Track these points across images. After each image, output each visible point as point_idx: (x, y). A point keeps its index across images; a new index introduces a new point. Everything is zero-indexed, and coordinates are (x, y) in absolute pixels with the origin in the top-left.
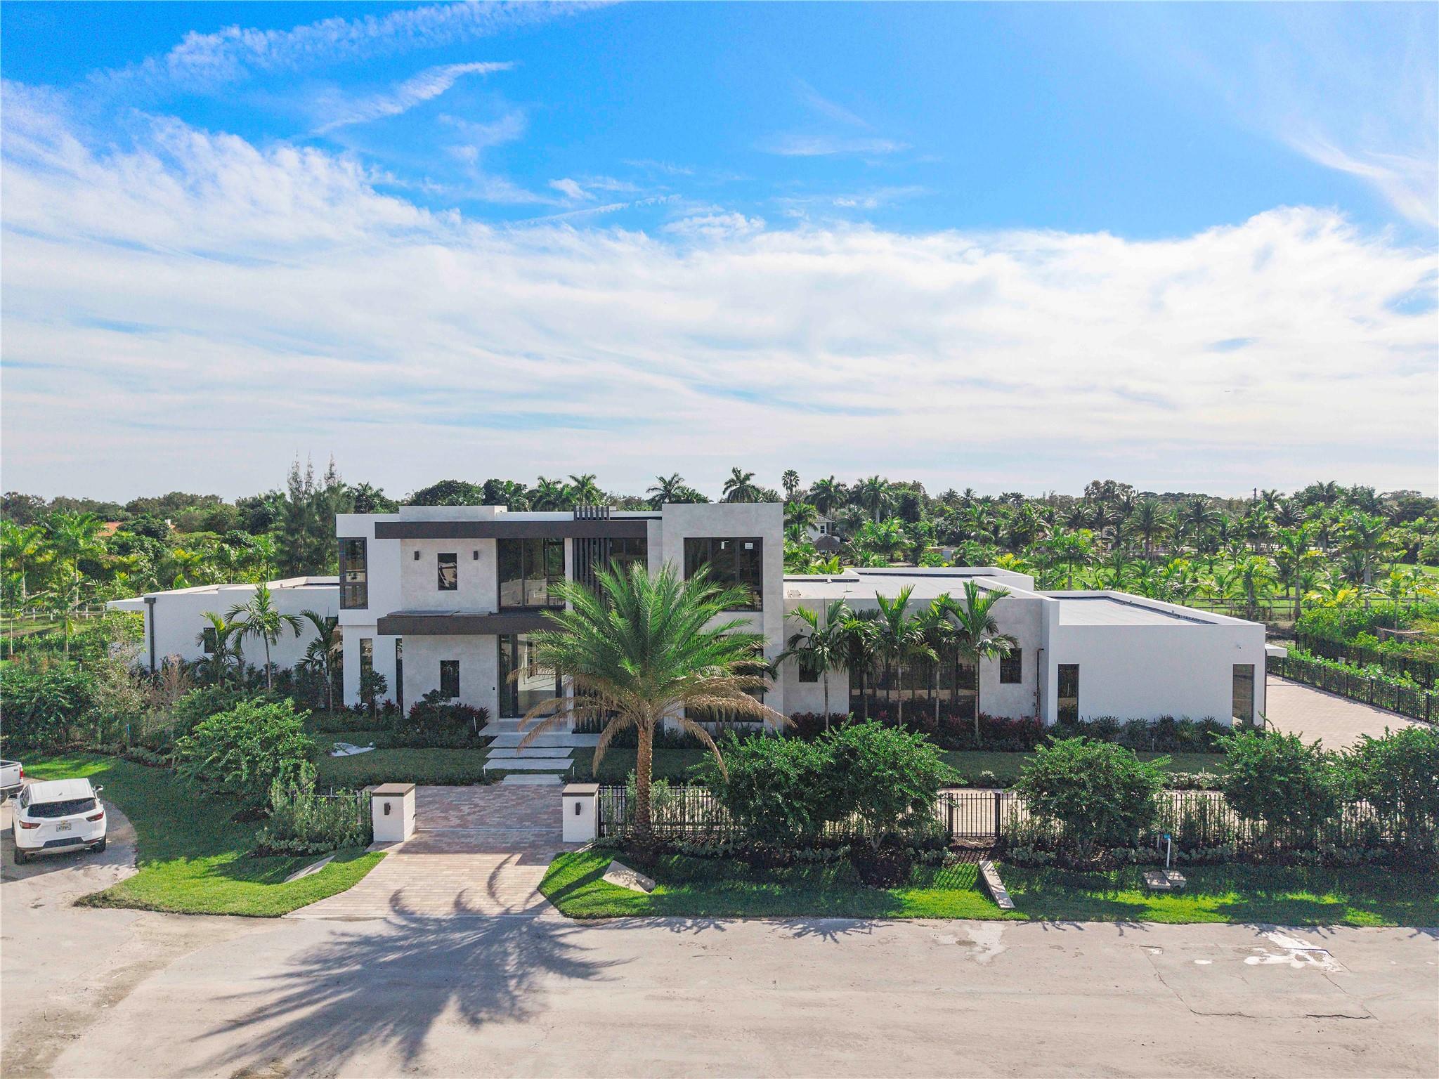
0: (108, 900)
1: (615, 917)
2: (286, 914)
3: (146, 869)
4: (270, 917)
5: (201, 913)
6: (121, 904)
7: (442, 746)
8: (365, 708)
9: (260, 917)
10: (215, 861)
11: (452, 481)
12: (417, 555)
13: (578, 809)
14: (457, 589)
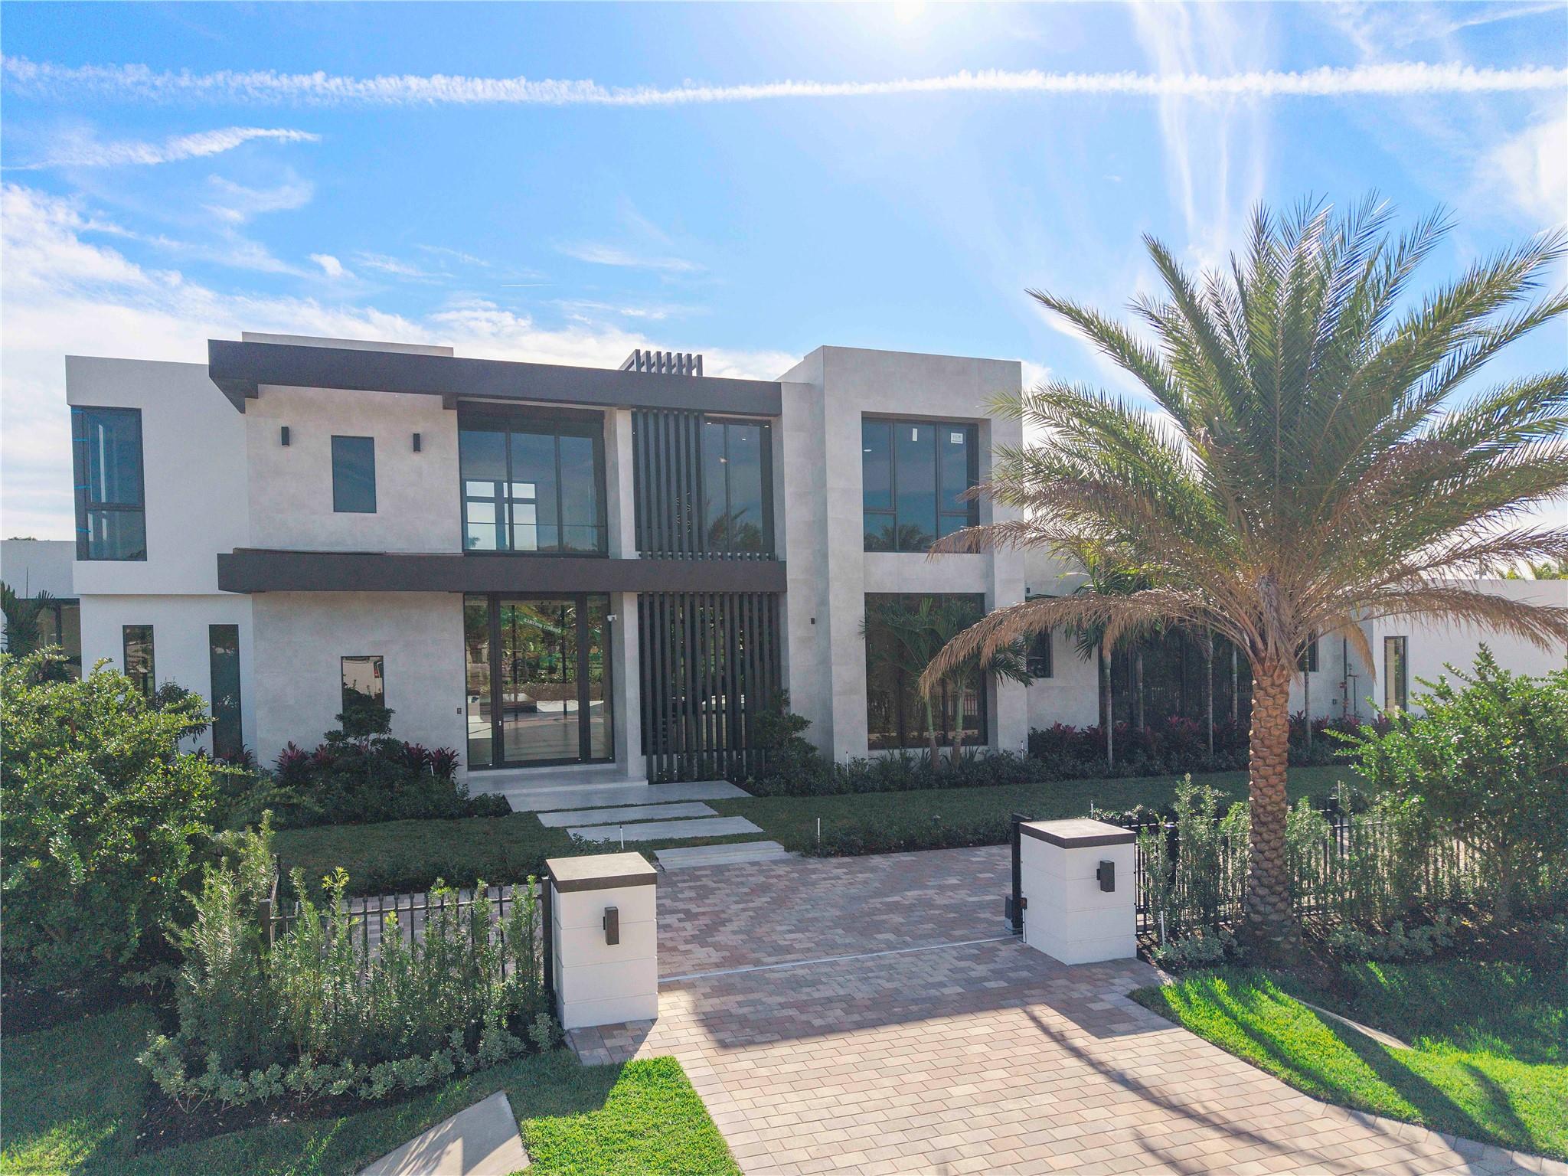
12: (286, 436)
13: (1106, 876)
14: (375, 512)
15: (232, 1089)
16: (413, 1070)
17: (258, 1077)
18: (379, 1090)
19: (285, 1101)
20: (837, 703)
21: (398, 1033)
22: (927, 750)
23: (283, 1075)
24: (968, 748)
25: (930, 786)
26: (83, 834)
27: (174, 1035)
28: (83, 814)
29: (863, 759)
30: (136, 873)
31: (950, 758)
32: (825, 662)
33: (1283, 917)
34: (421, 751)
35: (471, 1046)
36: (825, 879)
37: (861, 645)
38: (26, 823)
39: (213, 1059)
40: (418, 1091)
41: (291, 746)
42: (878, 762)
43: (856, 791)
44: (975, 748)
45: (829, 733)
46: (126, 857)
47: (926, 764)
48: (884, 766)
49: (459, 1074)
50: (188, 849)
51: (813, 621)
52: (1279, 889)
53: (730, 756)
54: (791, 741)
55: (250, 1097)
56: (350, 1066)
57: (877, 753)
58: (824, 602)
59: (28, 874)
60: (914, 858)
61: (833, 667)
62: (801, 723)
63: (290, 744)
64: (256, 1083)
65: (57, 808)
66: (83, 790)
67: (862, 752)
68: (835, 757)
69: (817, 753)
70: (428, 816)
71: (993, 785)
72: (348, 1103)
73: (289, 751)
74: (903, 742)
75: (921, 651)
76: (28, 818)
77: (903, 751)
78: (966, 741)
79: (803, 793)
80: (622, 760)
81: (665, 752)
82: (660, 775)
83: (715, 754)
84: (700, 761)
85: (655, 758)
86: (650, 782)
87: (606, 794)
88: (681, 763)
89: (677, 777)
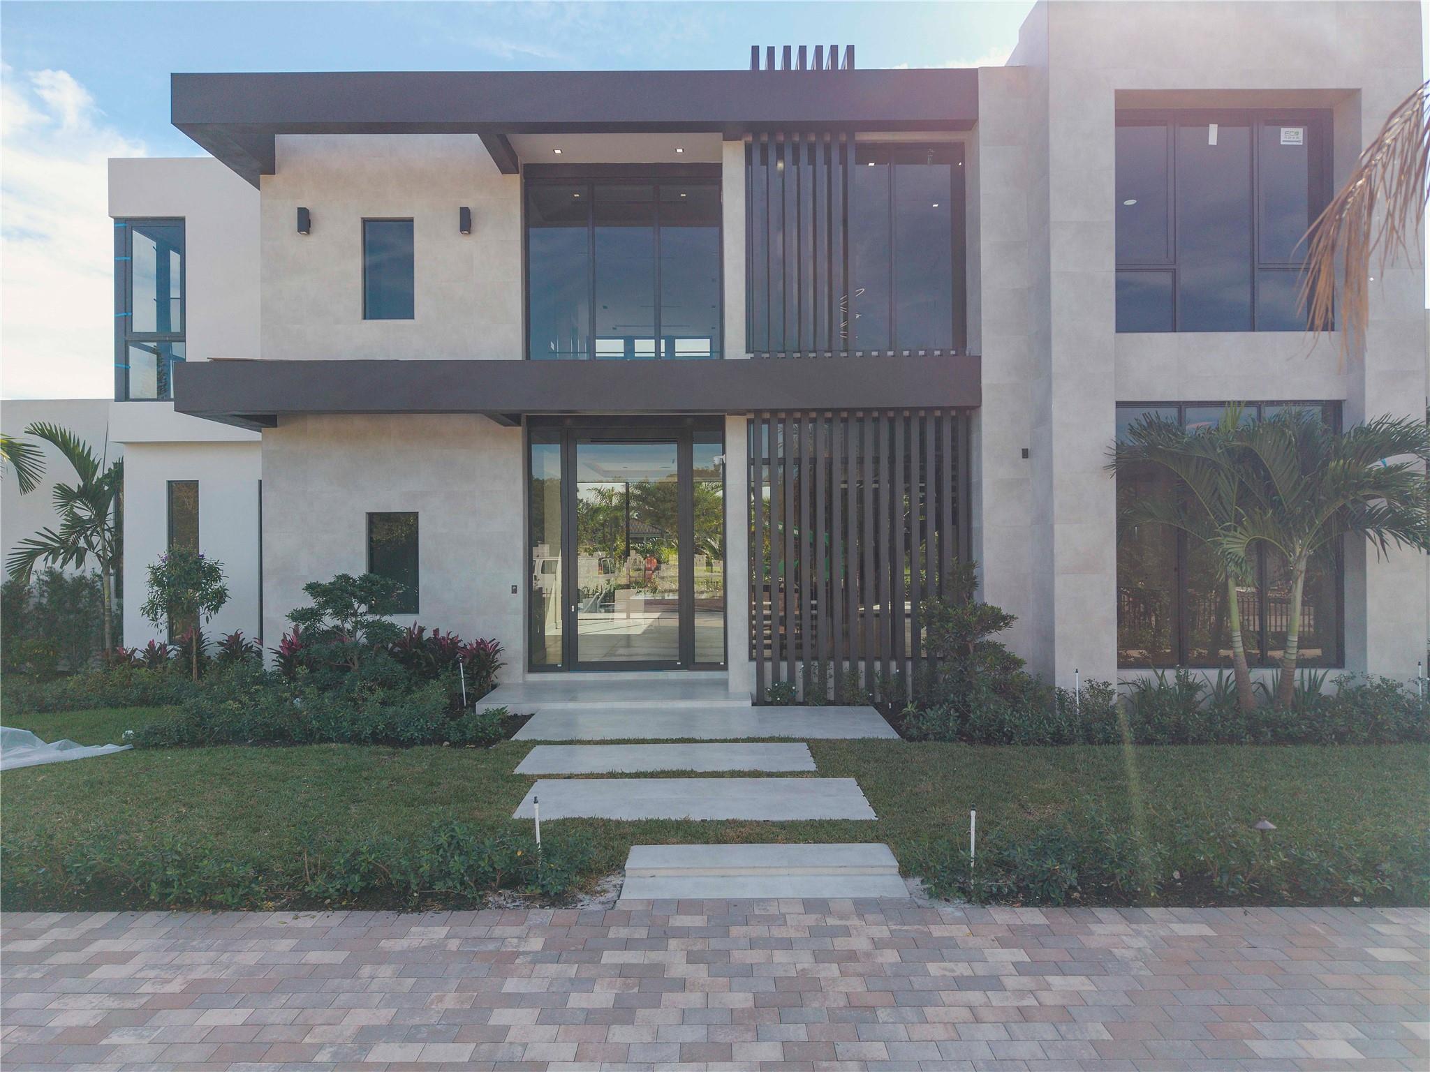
7: (357, 739)
8: (172, 655)
12: (305, 221)
14: (412, 317)
20: (1062, 587)
22: (1226, 673)
24: (1306, 671)
25: (1234, 739)
29: (1106, 684)
31: (1270, 688)
32: (1044, 520)
34: (454, 642)
36: (962, 984)
37: (1109, 486)
42: (1135, 689)
43: (1090, 740)
44: (1320, 672)
45: (1047, 638)
47: (1228, 698)
48: (1144, 698)
51: (1025, 453)
53: (885, 668)
54: (981, 647)
57: (1133, 675)
58: (1043, 418)
60: (1207, 931)
61: (1056, 527)
62: (999, 620)
67: (1106, 670)
68: (1058, 678)
69: (1025, 669)
71: (1367, 742)
74: (1181, 659)
75: (1220, 497)
77: (1182, 672)
78: (1303, 663)
79: (989, 740)
80: (725, 668)
81: (784, 658)
82: (774, 692)
83: (862, 665)
84: (838, 674)
85: (768, 666)
86: (759, 701)
87: (689, 717)
88: (807, 673)
89: (800, 697)
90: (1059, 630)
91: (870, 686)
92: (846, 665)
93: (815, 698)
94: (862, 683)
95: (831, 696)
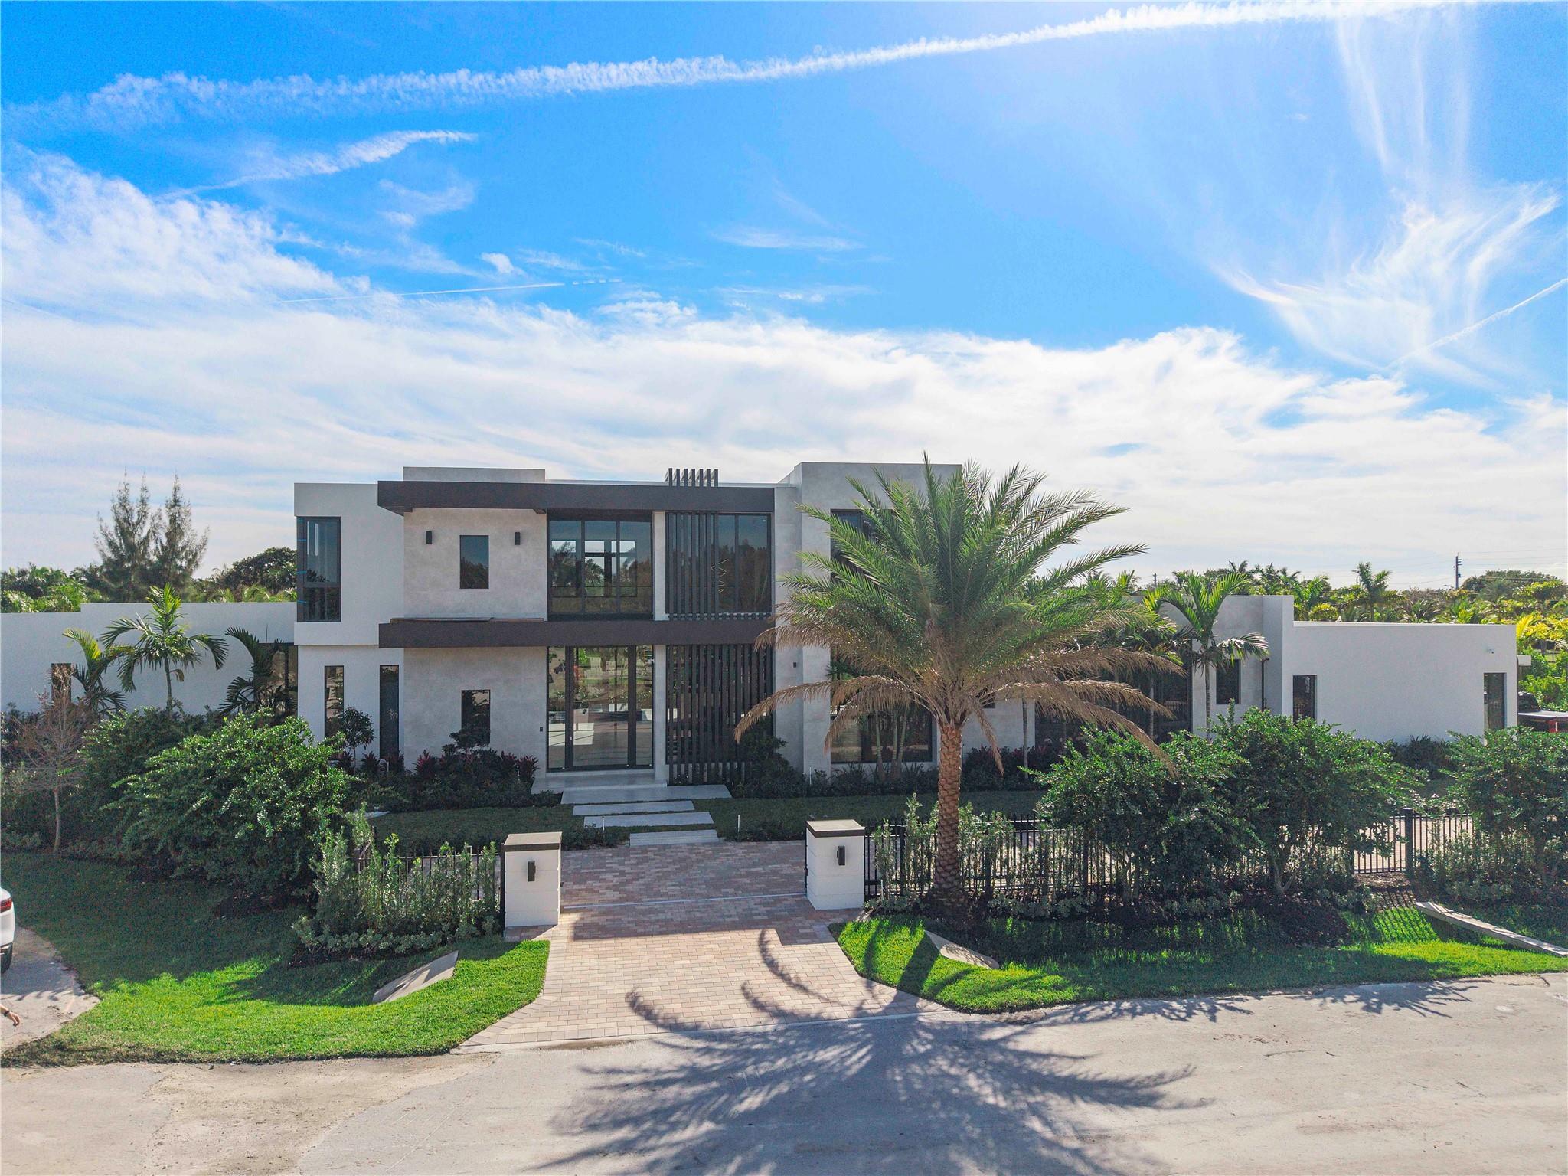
0: (72, 1051)
1: (1045, 1006)
2: (456, 1046)
3: (111, 995)
4: (428, 1054)
5: (280, 1059)
6: (101, 1056)
9: (406, 1055)
10: (228, 975)
11: (284, 549)
12: (429, 538)
13: (841, 856)
14: (488, 588)
15: (334, 943)
16: (421, 939)
17: (346, 938)
18: (401, 949)
19: (358, 951)
20: (807, 728)
21: (419, 923)
23: (358, 938)
26: (273, 812)
27: (311, 918)
28: (274, 801)
30: (301, 833)
33: (950, 885)
34: (512, 758)
35: (453, 930)
38: (248, 807)
39: (326, 928)
40: (423, 950)
41: (426, 754)
42: (840, 773)
44: (920, 764)
45: (800, 751)
46: (295, 824)
49: (443, 943)
50: (327, 821)
51: (795, 665)
52: (949, 868)
54: (772, 756)
55: (341, 947)
56: (391, 936)
57: (840, 767)
59: (247, 832)
62: (781, 744)
63: (425, 752)
64: (345, 940)
65: (262, 797)
66: (276, 788)
67: (825, 764)
68: (804, 769)
69: (791, 765)
70: (501, 806)
72: (389, 953)
73: (423, 758)
76: (248, 803)
79: (767, 797)
80: (653, 767)
81: (683, 762)
82: (678, 779)
83: (721, 764)
84: (709, 770)
85: (675, 766)
86: (670, 784)
87: (631, 793)
88: (694, 770)
89: (690, 781)
90: (806, 748)
91: (724, 775)
92: (713, 764)
93: (697, 781)
94: (721, 773)
95: (706, 780)
